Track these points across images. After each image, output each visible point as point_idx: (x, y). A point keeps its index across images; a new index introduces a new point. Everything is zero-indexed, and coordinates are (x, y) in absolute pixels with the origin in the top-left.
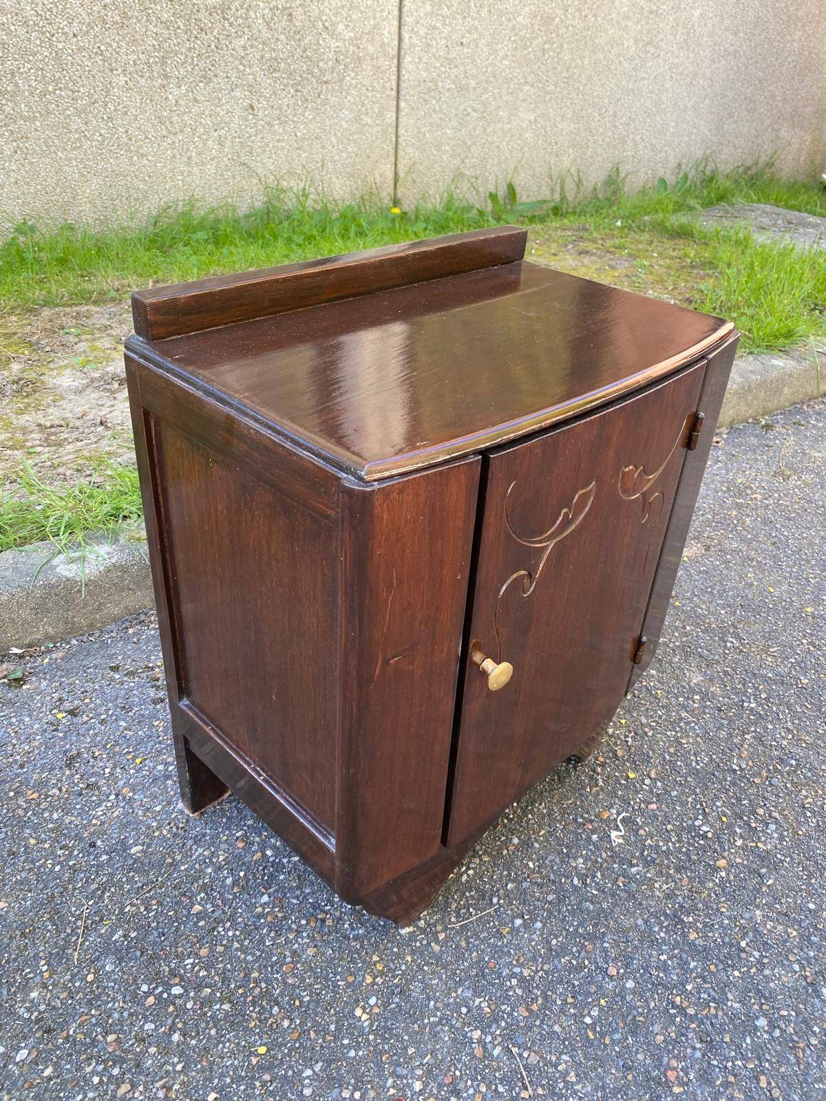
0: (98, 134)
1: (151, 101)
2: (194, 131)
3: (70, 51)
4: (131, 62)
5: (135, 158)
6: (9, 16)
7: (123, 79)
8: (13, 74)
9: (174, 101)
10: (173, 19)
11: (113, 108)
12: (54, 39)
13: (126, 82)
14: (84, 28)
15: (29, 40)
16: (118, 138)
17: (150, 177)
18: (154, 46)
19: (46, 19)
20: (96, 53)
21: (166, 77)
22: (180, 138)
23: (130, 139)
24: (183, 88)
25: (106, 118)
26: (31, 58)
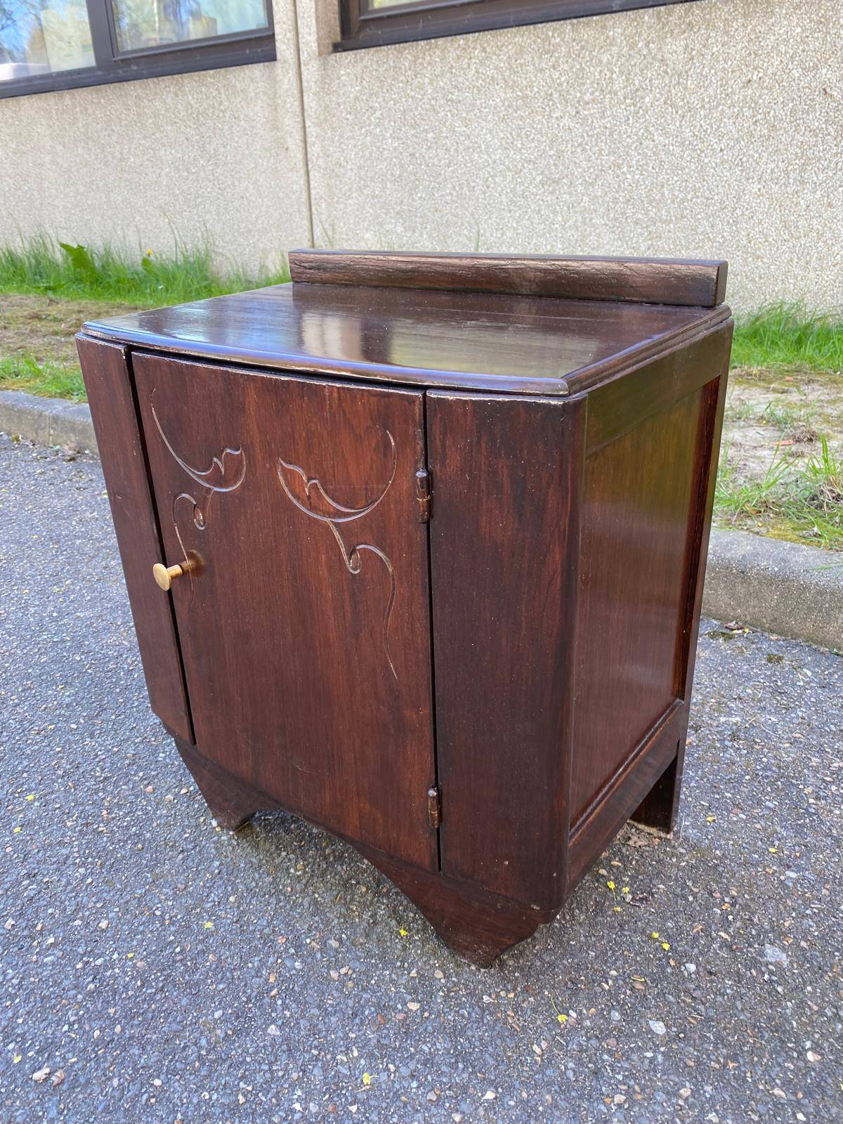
0: (720, 236)
1: (780, 206)
2: (820, 235)
3: (714, 164)
4: (769, 171)
5: (750, 259)
6: (671, 138)
7: (756, 186)
8: (662, 186)
9: (804, 207)
10: (824, 126)
11: (740, 213)
12: (703, 155)
13: (759, 190)
14: (732, 144)
15: (682, 157)
16: (738, 240)
17: (761, 278)
18: (796, 154)
19: (700, 138)
20: (737, 165)
21: (803, 182)
22: (802, 243)
23: (750, 242)
24: (818, 193)
25: (731, 221)
26: (680, 172)
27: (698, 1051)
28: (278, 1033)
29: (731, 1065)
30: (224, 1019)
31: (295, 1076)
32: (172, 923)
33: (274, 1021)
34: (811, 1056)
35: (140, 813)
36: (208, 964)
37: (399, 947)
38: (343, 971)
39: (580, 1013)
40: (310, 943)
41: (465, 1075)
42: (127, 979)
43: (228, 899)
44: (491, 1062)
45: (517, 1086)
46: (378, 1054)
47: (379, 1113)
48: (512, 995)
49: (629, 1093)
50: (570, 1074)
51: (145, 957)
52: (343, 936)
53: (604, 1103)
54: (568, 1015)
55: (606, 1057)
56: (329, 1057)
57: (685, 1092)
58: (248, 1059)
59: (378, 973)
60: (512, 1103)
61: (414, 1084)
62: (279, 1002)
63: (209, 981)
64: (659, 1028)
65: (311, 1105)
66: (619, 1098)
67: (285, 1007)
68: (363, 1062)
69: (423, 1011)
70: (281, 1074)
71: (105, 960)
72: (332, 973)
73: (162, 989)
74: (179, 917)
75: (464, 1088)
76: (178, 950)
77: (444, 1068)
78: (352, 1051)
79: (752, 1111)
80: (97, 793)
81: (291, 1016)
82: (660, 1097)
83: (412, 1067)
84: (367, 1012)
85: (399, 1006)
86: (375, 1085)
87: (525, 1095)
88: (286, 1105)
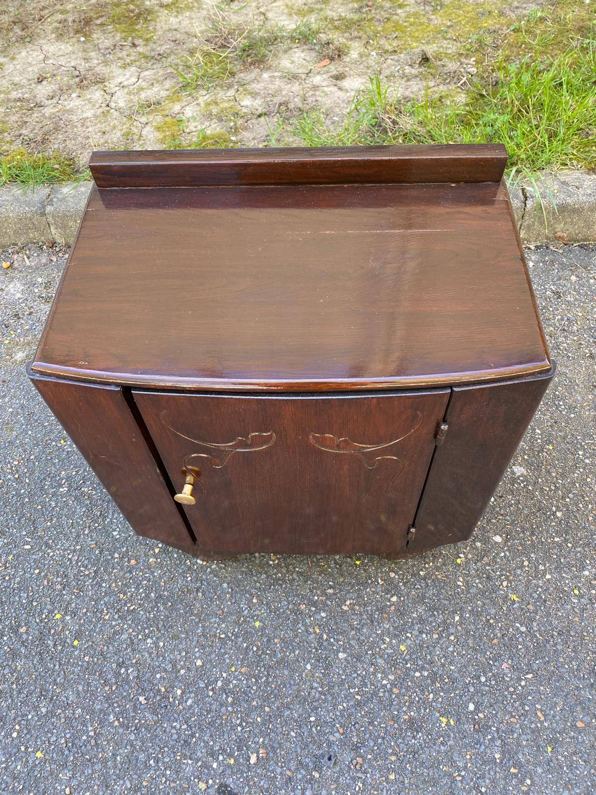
27: (519, 540)
28: (345, 655)
29: (534, 538)
30: (314, 667)
31: (372, 669)
32: (237, 637)
33: (338, 651)
34: (559, 514)
35: (145, 582)
36: (278, 645)
37: (363, 572)
38: (348, 603)
39: (464, 553)
40: (318, 598)
41: (441, 616)
42: (245, 682)
43: (252, 603)
44: (446, 602)
45: (464, 606)
46: (398, 633)
47: (421, 659)
48: (431, 564)
49: (507, 578)
50: (480, 585)
51: (242, 664)
52: (330, 583)
53: (501, 590)
54: (460, 558)
55: (487, 568)
56: (378, 650)
57: (526, 563)
58: (344, 677)
59: (364, 593)
60: (468, 615)
61: (424, 636)
62: (332, 640)
63: (288, 653)
64: (498, 539)
65: (390, 677)
66: (505, 584)
67: (338, 641)
68: (394, 641)
69: (400, 598)
70: (364, 673)
71: (222, 681)
72: (343, 607)
73: (268, 674)
74: (236, 630)
75: (444, 622)
76: (255, 649)
77: (430, 619)
78: (385, 640)
79: (552, 554)
80: (101, 586)
81: (344, 643)
82: (519, 571)
83: (417, 628)
84: (376, 616)
85: (388, 604)
86: (409, 647)
87: (470, 608)
88: (379, 685)
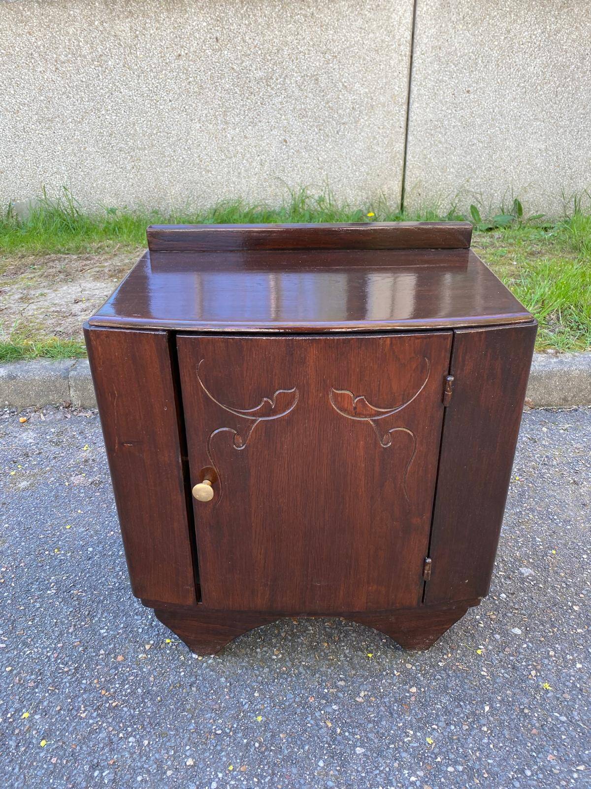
0: (181, 158)
1: (216, 138)
2: (243, 156)
3: (167, 110)
4: (204, 115)
5: (204, 172)
6: (133, 91)
7: (198, 125)
8: (134, 124)
9: (230, 138)
10: (232, 87)
11: (191, 143)
12: (158, 103)
13: (200, 127)
14: (176, 96)
15: (144, 104)
16: (193, 160)
17: (212, 184)
18: (219, 105)
19: (154, 93)
20: (183, 111)
21: (226, 123)
22: (234, 161)
23: (201, 161)
24: (237, 129)
25: (186, 148)
26: (144, 115)
27: (539, 632)
28: (364, 750)
29: (555, 630)
30: (328, 764)
31: (396, 765)
32: (235, 733)
33: (355, 746)
34: (576, 608)
35: (132, 678)
36: (284, 741)
37: (376, 664)
38: (362, 694)
39: (484, 645)
40: (328, 691)
41: (468, 707)
42: (245, 783)
43: (254, 696)
44: (472, 692)
45: (492, 696)
46: (422, 725)
47: (452, 753)
48: (450, 655)
49: (535, 668)
50: (506, 675)
51: (241, 763)
52: (341, 676)
53: (530, 679)
54: (480, 649)
55: (511, 658)
56: (401, 743)
57: (552, 653)
58: (363, 775)
59: (379, 684)
60: (498, 705)
61: (453, 727)
62: (347, 734)
63: (296, 749)
64: (517, 631)
65: (418, 773)
66: (533, 673)
67: (354, 734)
68: (418, 734)
69: (420, 689)
70: (387, 769)
71: (217, 782)
72: (357, 699)
73: (274, 774)
74: (235, 726)
75: (473, 713)
76: (257, 745)
77: (457, 710)
78: (409, 733)
79: (578, 645)
80: (81, 683)
81: (361, 737)
82: (546, 661)
83: (443, 720)
84: (395, 708)
85: (407, 694)
86: (436, 740)
87: (499, 698)
88: (407, 783)
